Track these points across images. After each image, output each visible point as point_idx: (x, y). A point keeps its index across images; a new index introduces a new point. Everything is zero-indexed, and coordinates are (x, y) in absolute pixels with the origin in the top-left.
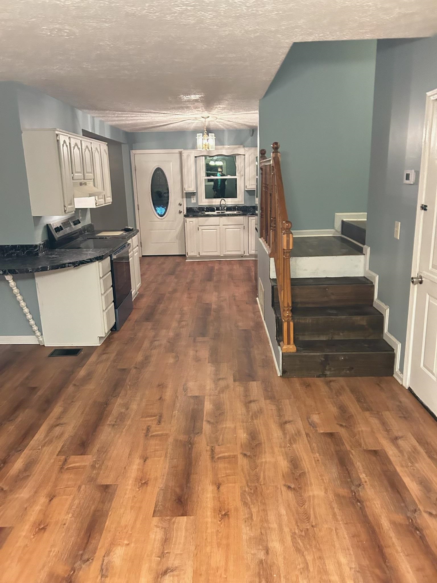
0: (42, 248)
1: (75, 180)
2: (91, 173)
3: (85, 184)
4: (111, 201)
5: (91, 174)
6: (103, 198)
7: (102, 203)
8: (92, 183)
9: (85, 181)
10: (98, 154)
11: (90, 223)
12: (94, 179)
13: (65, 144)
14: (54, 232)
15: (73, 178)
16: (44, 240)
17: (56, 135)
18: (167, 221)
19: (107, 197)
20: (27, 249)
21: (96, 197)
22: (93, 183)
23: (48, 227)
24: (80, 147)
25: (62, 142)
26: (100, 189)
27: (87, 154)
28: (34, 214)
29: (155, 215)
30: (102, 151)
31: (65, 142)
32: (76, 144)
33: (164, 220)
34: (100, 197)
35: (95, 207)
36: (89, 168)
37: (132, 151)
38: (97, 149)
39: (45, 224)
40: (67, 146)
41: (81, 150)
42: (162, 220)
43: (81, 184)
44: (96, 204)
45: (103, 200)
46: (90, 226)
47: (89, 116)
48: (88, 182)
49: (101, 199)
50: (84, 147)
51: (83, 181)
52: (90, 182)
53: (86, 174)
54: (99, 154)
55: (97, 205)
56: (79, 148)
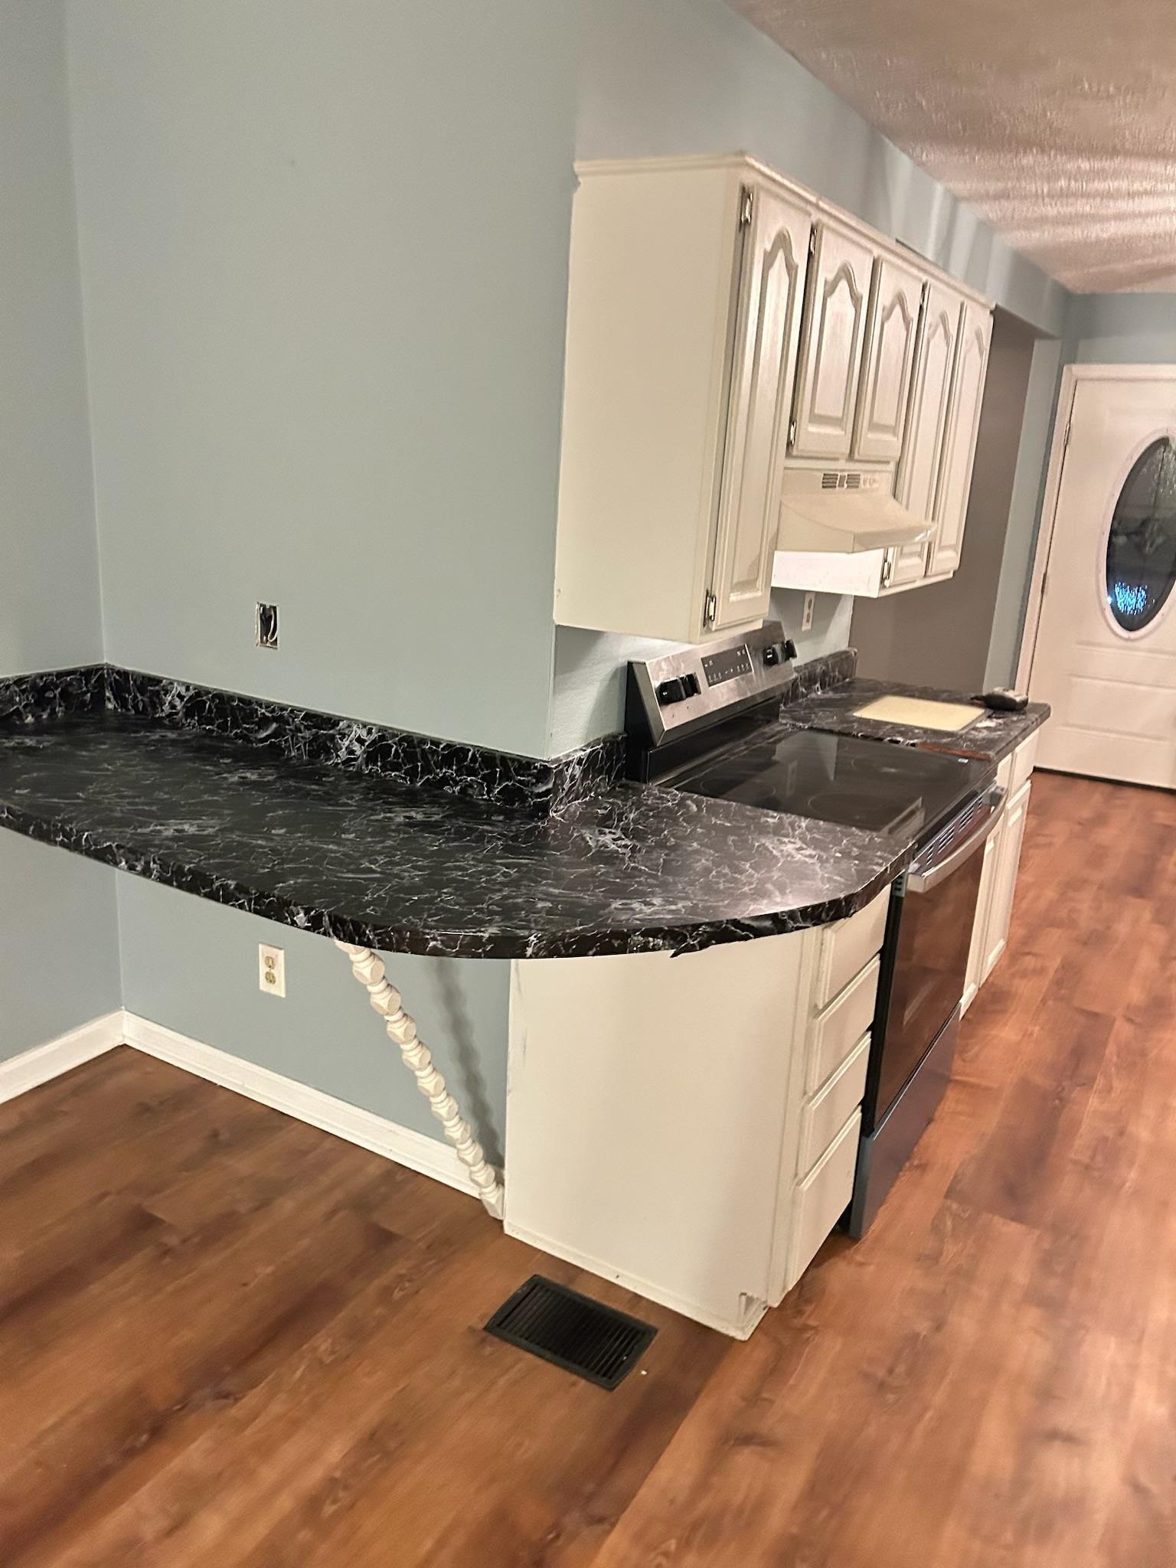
0: (572, 777)
1: (796, 457)
2: (893, 430)
3: (853, 481)
4: (956, 564)
5: (888, 437)
6: (920, 555)
7: (910, 574)
8: (883, 480)
9: (854, 467)
10: (943, 343)
11: (844, 646)
12: (898, 464)
13: (781, 255)
14: (651, 702)
15: (789, 444)
16: (600, 735)
17: (737, 193)
18: (1150, 651)
19: (941, 548)
20: (505, 776)
21: (891, 550)
22: (890, 477)
23: (630, 676)
24: (863, 289)
25: (762, 243)
26: (914, 514)
27: (893, 335)
28: (562, 616)
29: (1106, 621)
30: (968, 333)
31: (783, 241)
32: (845, 273)
33: (1136, 644)
34: (906, 550)
35: (874, 593)
36: (885, 406)
37: (1070, 370)
38: (943, 319)
39: (622, 661)
40: (791, 269)
41: (867, 307)
42: (1129, 644)
43: (829, 481)
44: (883, 580)
45: (918, 563)
46: (842, 660)
47: (939, 188)
48: (869, 476)
49: (911, 554)
50: (884, 298)
51: (842, 467)
52: (877, 476)
53: (867, 436)
54: (948, 344)
55: (887, 583)
56: (856, 299)
